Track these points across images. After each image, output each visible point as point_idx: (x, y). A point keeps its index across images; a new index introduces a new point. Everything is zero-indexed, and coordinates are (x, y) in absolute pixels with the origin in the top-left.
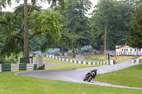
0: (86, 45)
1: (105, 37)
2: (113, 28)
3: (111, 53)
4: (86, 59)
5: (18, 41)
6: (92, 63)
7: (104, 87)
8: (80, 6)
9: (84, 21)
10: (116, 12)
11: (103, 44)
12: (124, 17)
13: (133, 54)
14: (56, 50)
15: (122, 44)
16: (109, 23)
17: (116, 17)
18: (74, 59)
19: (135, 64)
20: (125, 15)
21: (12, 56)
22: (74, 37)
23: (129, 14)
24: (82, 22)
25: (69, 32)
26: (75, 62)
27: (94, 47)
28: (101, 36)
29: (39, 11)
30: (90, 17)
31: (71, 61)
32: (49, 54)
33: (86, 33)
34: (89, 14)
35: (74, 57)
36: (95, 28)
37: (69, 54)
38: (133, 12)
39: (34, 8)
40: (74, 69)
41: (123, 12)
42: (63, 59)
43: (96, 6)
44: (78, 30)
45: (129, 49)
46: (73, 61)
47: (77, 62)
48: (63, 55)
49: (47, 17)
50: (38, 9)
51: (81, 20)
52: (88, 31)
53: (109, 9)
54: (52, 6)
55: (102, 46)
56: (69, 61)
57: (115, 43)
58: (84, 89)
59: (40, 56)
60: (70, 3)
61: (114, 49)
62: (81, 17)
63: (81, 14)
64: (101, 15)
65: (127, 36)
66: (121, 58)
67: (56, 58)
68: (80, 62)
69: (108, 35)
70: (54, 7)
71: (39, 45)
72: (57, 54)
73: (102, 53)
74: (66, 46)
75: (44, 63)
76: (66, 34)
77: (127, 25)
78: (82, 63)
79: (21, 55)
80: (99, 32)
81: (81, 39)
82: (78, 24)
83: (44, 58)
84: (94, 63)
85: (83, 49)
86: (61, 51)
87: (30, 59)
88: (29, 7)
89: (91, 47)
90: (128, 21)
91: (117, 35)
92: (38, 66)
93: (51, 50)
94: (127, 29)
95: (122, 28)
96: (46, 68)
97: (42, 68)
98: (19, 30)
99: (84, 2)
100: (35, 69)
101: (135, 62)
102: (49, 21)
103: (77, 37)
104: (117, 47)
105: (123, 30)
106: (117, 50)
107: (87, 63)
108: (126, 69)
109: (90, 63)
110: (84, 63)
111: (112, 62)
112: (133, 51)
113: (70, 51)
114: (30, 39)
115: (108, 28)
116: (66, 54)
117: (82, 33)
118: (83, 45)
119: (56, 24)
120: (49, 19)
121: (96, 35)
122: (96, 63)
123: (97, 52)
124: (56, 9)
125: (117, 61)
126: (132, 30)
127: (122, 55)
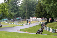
1: (26, 14)
2: (29, 10)
3: (28, 20)
4: (19, 22)
6: (21, 24)
7: (26, 34)
8: (16, 1)
9: (18, 7)
10: (30, 3)
11: (25, 16)
12: (33, 5)
13: (37, 20)
15: (33, 16)
16: (27, 8)
17: (30, 6)
18: (14, 23)
20: (34, 4)
22: (14, 14)
23: (36, 4)
25: (12, 12)
26: (14, 24)
27: (22, 18)
28: (24, 13)
30: (20, 5)
31: (13, 23)
32: (4, 21)
33: (18, 12)
35: (14, 22)
36: (22, 10)
37: (12, 21)
38: (37, 3)
40: (14, 27)
41: (33, 4)
42: (9, 23)
43: (22, 1)
44: (15, 11)
45: (36, 18)
46: (13, 24)
47: (15, 24)
48: (9, 21)
49: (3, 6)
51: (16, 7)
52: (19, 11)
53: (27, 2)
54: (4, 1)
55: (25, 17)
57: (30, 16)
61: (30, 19)
62: (16, 6)
63: (16, 4)
64: (24, 5)
65: (35, 13)
66: (33, 22)
67: (7, 23)
68: (16, 24)
69: (27, 13)
70: (5, 2)
73: (25, 20)
74: (10, 18)
75: (1, 24)
76: (10, 12)
77: (35, 9)
78: (17, 24)
80: (24, 12)
81: (16, 15)
82: (15, 8)
85: (17, 19)
86: (8, 20)
90: (35, 7)
91: (31, 13)
93: (4, 19)
94: (35, 10)
95: (33, 10)
96: (2, 27)
101: (38, 23)
103: (15, 14)
104: (31, 17)
105: (33, 11)
106: (31, 19)
108: (35, 26)
110: (18, 24)
111: (29, 24)
113: (12, 20)
115: (27, 10)
116: (10, 21)
118: (17, 17)
119: (6, 9)
120: (3, 7)
122: (23, 24)
123: (23, 20)
124: (6, 3)
125: (31, 23)
126: (37, 11)
127: (33, 21)
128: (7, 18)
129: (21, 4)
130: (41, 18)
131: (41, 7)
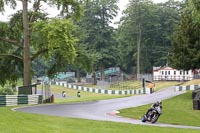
1: (138, 55)
2: (149, 43)
3: (147, 77)
4: (112, 86)
5: (16, 63)
6: (120, 93)
8: (102, 12)
9: (108, 34)
10: (153, 19)
11: (136, 65)
12: (164, 26)
13: (177, 78)
14: (70, 75)
15: (162, 64)
17: (153, 27)
18: (95, 87)
19: (181, 93)
20: (166, 23)
21: (8, 85)
22: (95, 56)
23: (172, 22)
24: (105, 34)
25: (88, 49)
26: (97, 91)
27: (122, 70)
28: (132, 53)
29: (44, 19)
30: (116, 27)
31: (91, 90)
32: (60, 80)
33: (112, 50)
34: (114, 23)
35: (95, 84)
36: (123, 43)
37: (88, 81)
38: (176, 19)
39: (36, 15)
40: (95, 101)
42: (80, 88)
43: (124, 12)
44: (100, 46)
45: (172, 72)
46: (94, 91)
47: (100, 91)
48: (79, 81)
50: (43, 17)
51: (103, 31)
52: (114, 47)
53: (142, 16)
54: (62, 13)
55: (134, 68)
56: (88, 90)
57: (153, 63)
59: (46, 84)
61: (151, 72)
62: (104, 28)
63: (103, 22)
64: (132, 24)
65: (169, 53)
66: (160, 85)
67: (70, 86)
68: (103, 91)
69: (142, 52)
70: (65, 14)
71: (46, 68)
72: (70, 81)
73: (134, 78)
74: (82, 70)
75: (52, 93)
76: (83, 51)
77: (168, 37)
78: (106, 92)
79: (20, 83)
80: (130, 49)
81: (105, 58)
82: (99, 37)
83: (52, 87)
84: (123, 92)
85: (106, 72)
86: (76, 76)
87: (33, 88)
88: (30, 14)
89: (118, 69)
90: (170, 32)
91: (154, 52)
93: (62, 75)
94: (169, 43)
95: (162, 42)
96: (56, 100)
97: (50, 100)
98: (17, 48)
99: (107, 6)
100: (40, 102)
101: (180, 89)
102: (59, 34)
103: (99, 56)
104: (155, 68)
106: (155, 73)
107: (113, 93)
108: (168, 100)
109: (117, 92)
110: (110, 92)
111: (148, 90)
112: (178, 74)
113: (89, 76)
114: (32, 59)
115: (141, 42)
116: (83, 80)
117: (105, 50)
118: (107, 67)
119: (69, 38)
120: (58, 32)
122: (126, 93)
123: (128, 76)
124: (68, 17)
125: (155, 88)
126: (176, 45)
127: (162, 80)
128: (72, 71)
129: (121, 20)
130: (190, 72)
131: (190, 33)
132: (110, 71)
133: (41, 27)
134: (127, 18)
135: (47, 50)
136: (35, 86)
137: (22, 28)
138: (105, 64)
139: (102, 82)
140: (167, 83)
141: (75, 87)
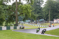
0: (41, 18)
2: (53, 12)
3: (52, 22)
5: (13, 17)
6: (44, 26)
7: (49, 36)
8: (39, 3)
9: (41, 9)
10: (54, 5)
11: (48, 18)
14: (29, 21)
15: (57, 18)
16: (51, 10)
17: (54, 7)
18: (36, 25)
20: (58, 6)
24: (40, 9)
26: (37, 26)
28: (47, 15)
29: (22, 4)
31: (35, 25)
33: (41, 14)
34: (43, 6)
35: (36, 24)
36: (45, 12)
37: (34, 23)
39: (20, 3)
41: (57, 5)
42: (32, 25)
43: (46, 3)
44: (38, 13)
46: (36, 26)
47: (38, 26)
48: (32, 23)
49: (26, 7)
52: (42, 13)
55: (48, 19)
56: (34, 25)
57: (54, 18)
58: (41, 37)
59: (22, 23)
60: (34, 1)
62: (39, 7)
64: (48, 6)
67: (29, 24)
70: (28, 3)
71: (22, 19)
72: (29, 23)
73: (48, 22)
74: (33, 19)
75: (24, 26)
77: (58, 10)
78: (40, 26)
82: (38, 10)
83: (24, 24)
84: (45, 26)
85: (40, 20)
86: (31, 21)
87: (18, 25)
88: (18, 3)
89: (43, 19)
91: (54, 15)
92: (21, 28)
96: (25, 28)
97: (23, 28)
98: (14, 12)
99: (41, 1)
100: (20, 29)
102: (26, 9)
103: (38, 15)
104: (54, 19)
106: (54, 21)
107: (42, 26)
108: (58, 29)
109: (43, 26)
111: (52, 26)
114: (18, 16)
115: (50, 12)
116: (33, 22)
117: (40, 14)
118: (40, 19)
119: (29, 10)
121: (46, 15)
122: (46, 26)
123: (46, 22)
127: (56, 23)
129: (45, 5)
132: (41, 20)
133: (21, 7)
134: (46, 5)
135: (23, 13)
136: (19, 24)
137: (16, 7)
138: (40, 18)
139: (39, 23)
140: (58, 24)
141: (30, 24)
